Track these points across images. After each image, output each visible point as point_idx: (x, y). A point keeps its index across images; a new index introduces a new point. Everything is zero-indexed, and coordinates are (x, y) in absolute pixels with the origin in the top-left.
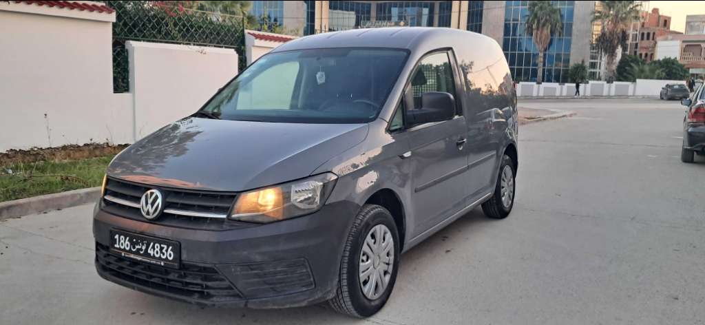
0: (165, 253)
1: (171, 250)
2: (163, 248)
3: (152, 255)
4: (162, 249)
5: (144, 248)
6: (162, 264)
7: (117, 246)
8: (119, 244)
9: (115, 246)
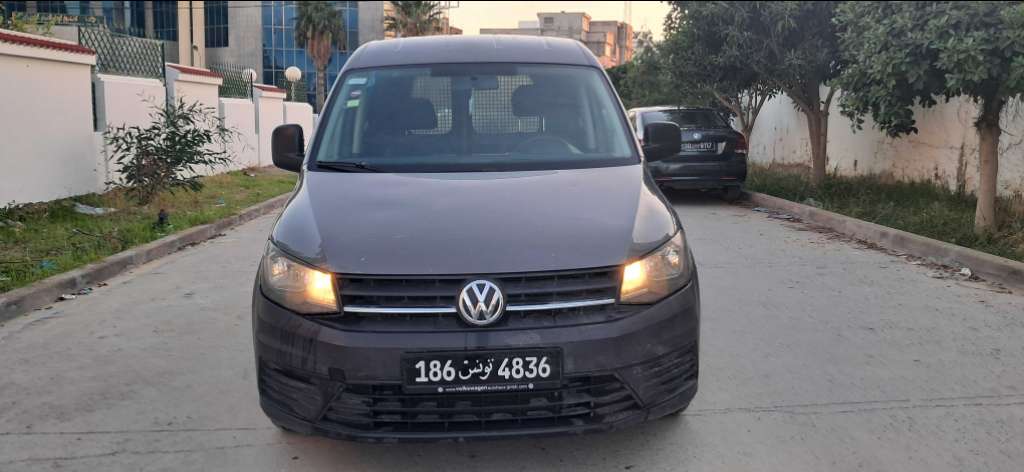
0: (535, 369)
1: (546, 362)
2: (530, 362)
3: (507, 377)
4: (526, 365)
5: (488, 370)
6: (531, 386)
7: (423, 379)
8: (427, 375)
9: (418, 380)
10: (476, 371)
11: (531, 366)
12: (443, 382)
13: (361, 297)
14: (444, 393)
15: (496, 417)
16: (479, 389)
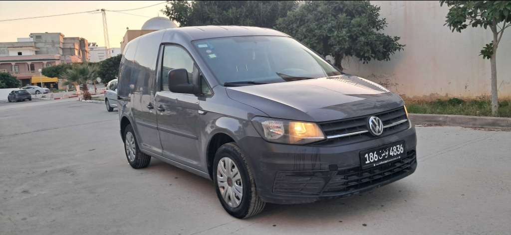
1: (402, 146)
2: (398, 147)
3: (393, 155)
5: (387, 153)
7: (368, 162)
8: (369, 160)
9: (366, 162)
10: (384, 154)
11: (398, 149)
12: (375, 162)
13: (331, 131)
14: (376, 166)
15: (386, 174)
16: (386, 162)
